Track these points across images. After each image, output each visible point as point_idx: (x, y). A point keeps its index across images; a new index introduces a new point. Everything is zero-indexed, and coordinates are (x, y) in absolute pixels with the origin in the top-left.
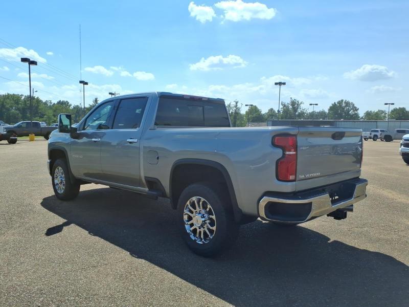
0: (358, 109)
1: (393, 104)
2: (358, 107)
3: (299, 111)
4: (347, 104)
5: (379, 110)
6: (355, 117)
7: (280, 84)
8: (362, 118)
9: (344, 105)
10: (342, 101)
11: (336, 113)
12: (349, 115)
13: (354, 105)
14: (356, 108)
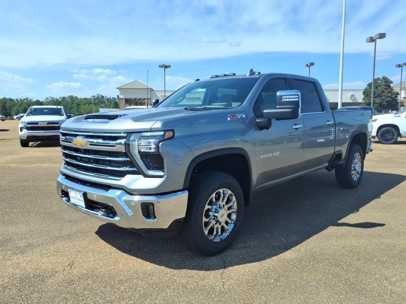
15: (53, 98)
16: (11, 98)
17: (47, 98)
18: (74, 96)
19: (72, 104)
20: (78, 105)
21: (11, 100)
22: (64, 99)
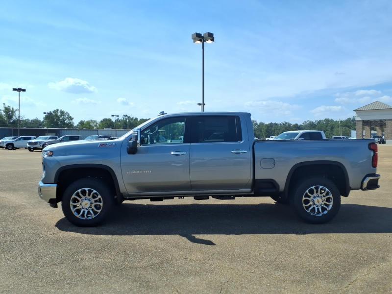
0: (73, 118)
1: (118, 116)
2: (72, 117)
3: (14, 118)
4: (63, 113)
5: (91, 120)
6: (70, 126)
7: (19, 90)
8: (76, 127)
9: (59, 114)
10: (58, 110)
11: (52, 122)
12: (64, 123)
13: (69, 114)
14: (71, 117)
15: (310, 122)
16: (276, 123)
17: (305, 122)
18: (330, 119)
19: (327, 127)
20: (332, 127)
21: (276, 124)
22: (320, 122)
